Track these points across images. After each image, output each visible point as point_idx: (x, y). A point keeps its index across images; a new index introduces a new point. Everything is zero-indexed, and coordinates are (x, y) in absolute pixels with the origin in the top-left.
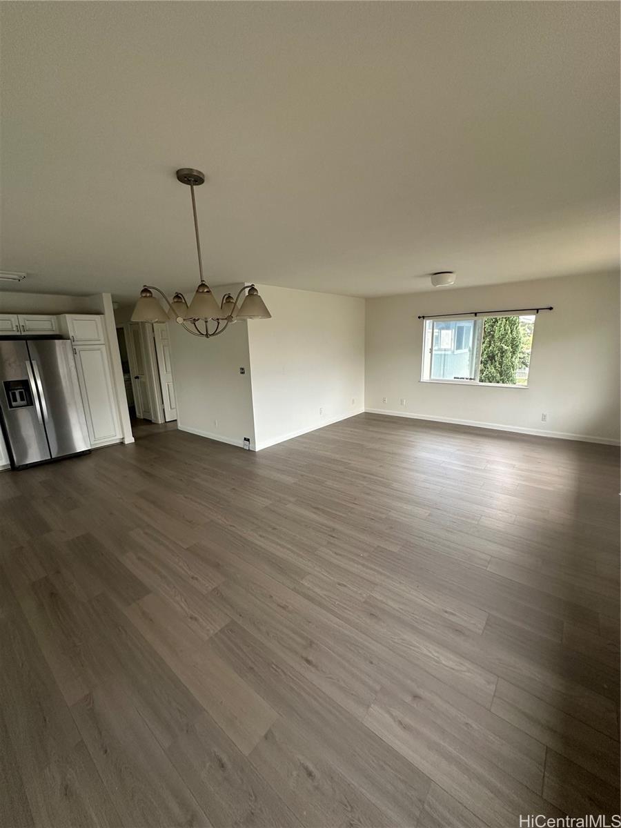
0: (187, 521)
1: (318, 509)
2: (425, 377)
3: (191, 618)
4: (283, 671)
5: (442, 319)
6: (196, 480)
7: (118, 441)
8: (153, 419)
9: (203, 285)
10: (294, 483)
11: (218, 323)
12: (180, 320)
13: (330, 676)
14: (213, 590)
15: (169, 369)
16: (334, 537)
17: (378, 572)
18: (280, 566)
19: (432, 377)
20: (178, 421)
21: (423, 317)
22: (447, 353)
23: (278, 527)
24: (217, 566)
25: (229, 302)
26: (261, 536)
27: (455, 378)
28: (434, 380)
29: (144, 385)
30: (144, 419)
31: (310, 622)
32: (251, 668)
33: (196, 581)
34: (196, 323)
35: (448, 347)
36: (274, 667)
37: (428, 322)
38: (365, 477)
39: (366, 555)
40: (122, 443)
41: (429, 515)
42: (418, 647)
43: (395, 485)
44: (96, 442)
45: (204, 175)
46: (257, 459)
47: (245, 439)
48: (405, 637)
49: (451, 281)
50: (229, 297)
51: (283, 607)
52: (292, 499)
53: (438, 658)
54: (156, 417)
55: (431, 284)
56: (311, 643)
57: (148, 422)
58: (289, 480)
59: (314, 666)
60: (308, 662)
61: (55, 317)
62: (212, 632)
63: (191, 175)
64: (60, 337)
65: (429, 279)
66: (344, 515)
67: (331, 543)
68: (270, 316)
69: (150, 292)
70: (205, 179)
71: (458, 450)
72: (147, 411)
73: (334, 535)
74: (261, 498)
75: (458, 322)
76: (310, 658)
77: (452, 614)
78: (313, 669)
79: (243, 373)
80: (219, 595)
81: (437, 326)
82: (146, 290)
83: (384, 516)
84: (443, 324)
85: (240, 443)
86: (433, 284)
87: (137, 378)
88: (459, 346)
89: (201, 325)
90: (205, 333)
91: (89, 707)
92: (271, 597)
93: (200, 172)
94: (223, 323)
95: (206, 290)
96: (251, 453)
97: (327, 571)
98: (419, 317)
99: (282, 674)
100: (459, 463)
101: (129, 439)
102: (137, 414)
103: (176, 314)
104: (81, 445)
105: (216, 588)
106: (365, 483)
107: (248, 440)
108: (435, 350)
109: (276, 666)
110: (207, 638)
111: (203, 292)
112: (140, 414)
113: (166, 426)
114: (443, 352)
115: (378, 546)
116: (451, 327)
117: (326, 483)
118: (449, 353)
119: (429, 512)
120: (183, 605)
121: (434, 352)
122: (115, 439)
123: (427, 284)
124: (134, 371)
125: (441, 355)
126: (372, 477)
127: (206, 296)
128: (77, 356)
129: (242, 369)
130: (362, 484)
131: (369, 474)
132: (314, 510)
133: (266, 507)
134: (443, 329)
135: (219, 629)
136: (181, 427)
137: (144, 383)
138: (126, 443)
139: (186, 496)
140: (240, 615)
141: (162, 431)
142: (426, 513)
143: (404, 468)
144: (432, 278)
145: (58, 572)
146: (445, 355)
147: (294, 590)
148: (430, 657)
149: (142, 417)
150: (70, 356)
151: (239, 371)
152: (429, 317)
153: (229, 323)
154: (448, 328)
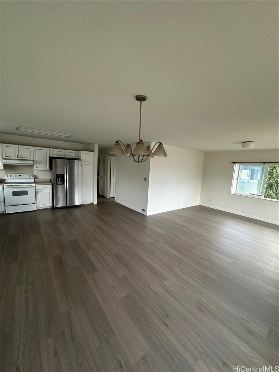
0: (115, 242)
1: (173, 247)
2: (233, 191)
3: (113, 287)
4: (153, 325)
5: (244, 164)
6: (120, 224)
7: (91, 203)
8: (105, 195)
9: (141, 141)
10: (164, 234)
11: (143, 157)
12: (129, 155)
13: (177, 336)
14: (123, 276)
15: (115, 176)
16: (181, 263)
17: (204, 287)
18: (154, 272)
19: (237, 192)
20: (115, 198)
21: (234, 163)
22: (244, 181)
23: (155, 253)
24: (126, 265)
25: (149, 149)
26: (147, 255)
27: (250, 194)
28: (237, 193)
29: (104, 181)
30: (102, 195)
31: (167, 304)
32: (138, 319)
33: (116, 270)
34: (134, 157)
35: (245, 178)
36: (149, 322)
37: (237, 165)
38: (198, 237)
39: (198, 276)
40: (92, 204)
41: (233, 263)
42: (226, 335)
43: (215, 243)
44: (83, 202)
45: (146, 98)
46: (147, 219)
47: (143, 209)
48: (218, 326)
49: (252, 146)
50: (149, 147)
51: (155, 293)
52: (162, 241)
53: (239, 345)
54: (107, 195)
55: (241, 147)
56: (168, 316)
57: (103, 197)
58: (162, 232)
59: (169, 328)
60: (166, 324)
61: (77, 151)
62: (121, 296)
63: (141, 98)
64: (77, 159)
65: (240, 144)
66: (187, 254)
67: (180, 266)
68: (167, 156)
69: (119, 143)
70: (147, 99)
71: (250, 231)
72: (103, 192)
73: (181, 262)
74: (148, 238)
75: (252, 167)
76: (167, 323)
77: (247, 321)
78: (168, 329)
79: (145, 180)
80: (126, 279)
81: (241, 167)
82: (117, 142)
83: (208, 258)
84: (244, 167)
85: (140, 211)
86: (242, 147)
87: (102, 178)
88: (252, 178)
89: (136, 158)
90: (137, 161)
91: (68, 316)
92: (150, 286)
93: (145, 96)
94: (145, 157)
95: (142, 143)
96: (144, 216)
97: (177, 280)
98: (232, 163)
99: (152, 327)
100: (251, 238)
101: (96, 203)
102: (99, 193)
103: (127, 152)
104: (77, 203)
105: (125, 275)
106: (199, 240)
107: (144, 210)
108: (239, 179)
109: (150, 322)
110: (119, 299)
111: (141, 144)
112: (100, 193)
113: (110, 199)
114: (243, 181)
115: (204, 273)
116: (248, 169)
117: (179, 236)
118: (246, 181)
119: (233, 261)
120: (110, 279)
121: (239, 180)
122: (90, 202)
123: (239, 147)
124: (101, 175)
125: (241, 182)
126: (202, 237)
127: (142, 145)
128: (82, 167)
129: (146, 179)
130: (197, 240)
131: (201, 235)
132: (172, 248)
133: (150, 242)
134: (243, 169)
135: (125, 295)
136: (116, 200)
137: (104, 180)
138: (94, 204)
139: (116, 231)
140: (135, 292)
141: (108, 201)
142: (231, 261)
143: (220, 236)
144: (242, 144)
145: (64, 253)
146: (243, 182)
147: (160, 285)
148: (233, 343)
149: (101, 194)
150: (80, 167)
151: (144, 179)
152: (238, 163)
153: (149, 158)
154: (246, 169)
